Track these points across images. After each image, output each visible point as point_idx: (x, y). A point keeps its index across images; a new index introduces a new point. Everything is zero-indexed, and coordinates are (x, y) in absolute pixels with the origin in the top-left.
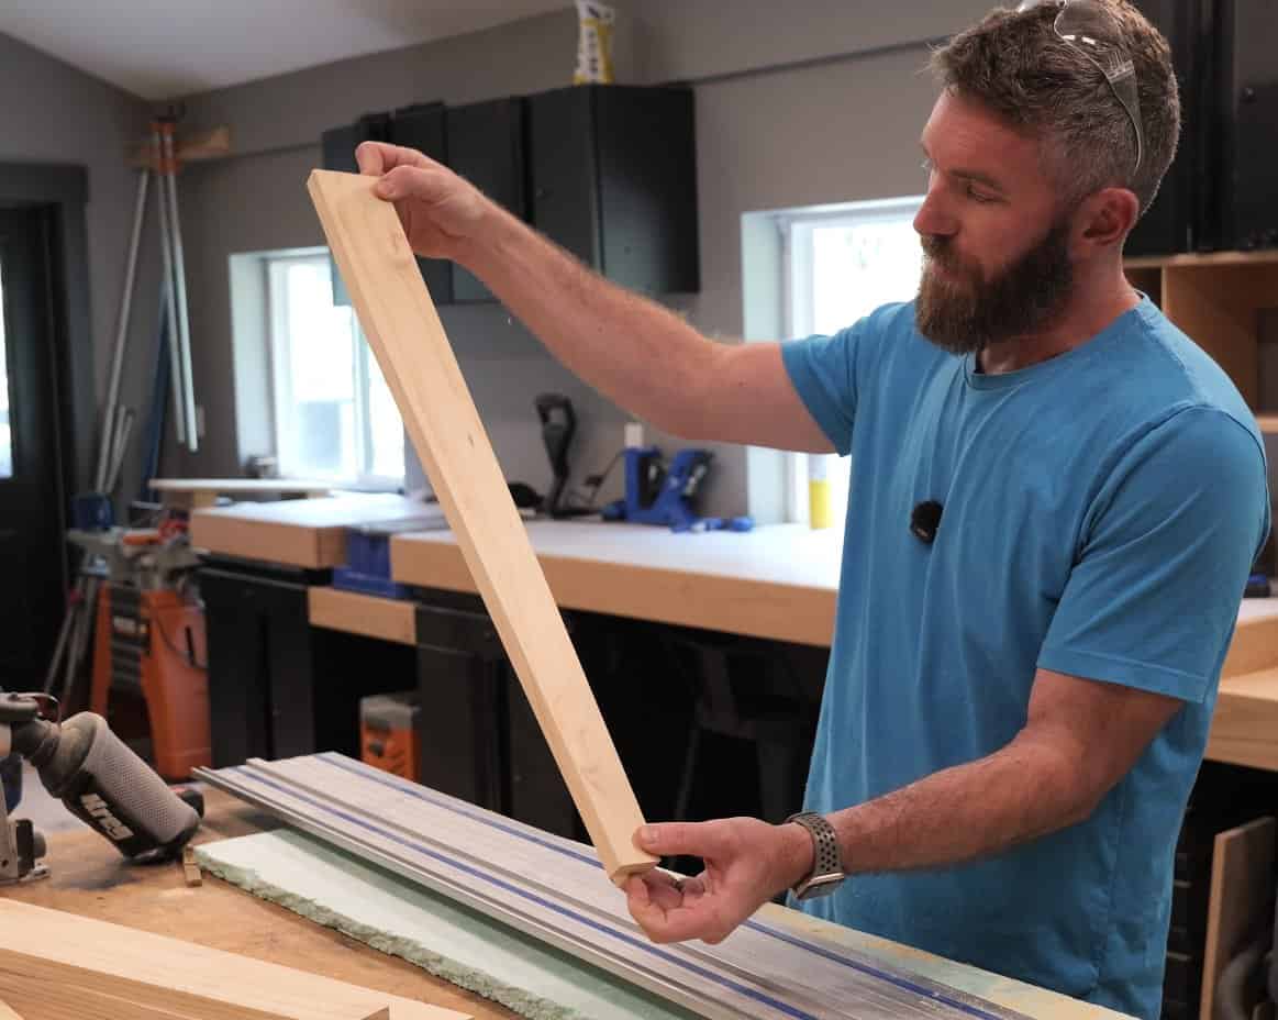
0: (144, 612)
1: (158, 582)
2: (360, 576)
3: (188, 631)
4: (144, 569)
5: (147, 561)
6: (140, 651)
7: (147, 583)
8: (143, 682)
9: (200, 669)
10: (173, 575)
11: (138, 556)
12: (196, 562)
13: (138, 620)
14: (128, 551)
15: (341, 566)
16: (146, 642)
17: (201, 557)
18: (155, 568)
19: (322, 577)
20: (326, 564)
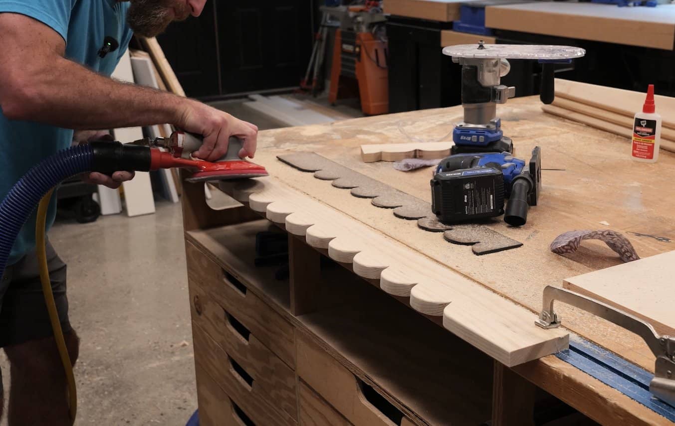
0: (358, 42)
1: (364, 29)
2: (467, 26)
3: (376, 51)
4: (359, 23)
5: (360, 19)
6: (356, 59)
7: (358, 28)
8: (356, 73)
9: (383, 68)
10: (371, 25)
11: (356, 17)
12: (384, 19)
13: (355, 46)
14: (351, 14)
15: (457, 21)
16: (359, 55)
17: (387, 17)
18: (363, 23)
19: (449, 26)
20: (451, 19)
